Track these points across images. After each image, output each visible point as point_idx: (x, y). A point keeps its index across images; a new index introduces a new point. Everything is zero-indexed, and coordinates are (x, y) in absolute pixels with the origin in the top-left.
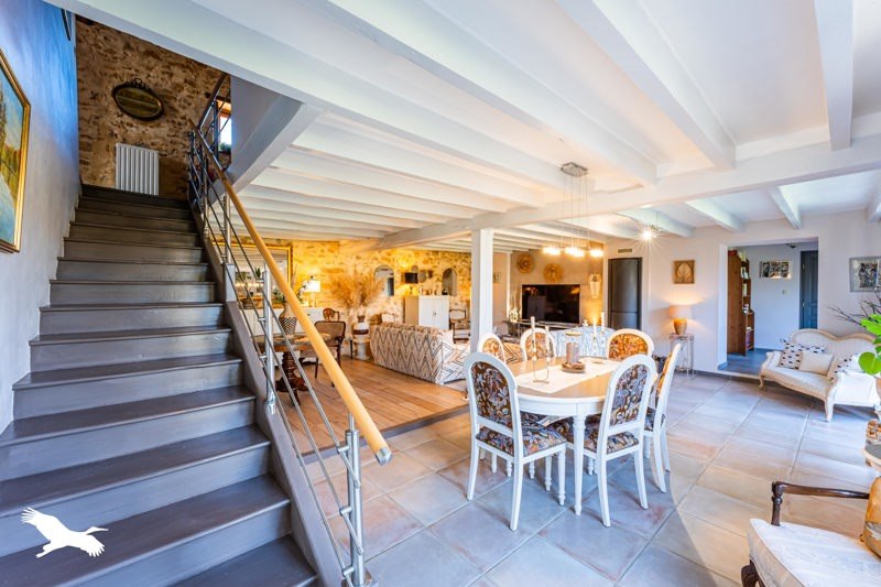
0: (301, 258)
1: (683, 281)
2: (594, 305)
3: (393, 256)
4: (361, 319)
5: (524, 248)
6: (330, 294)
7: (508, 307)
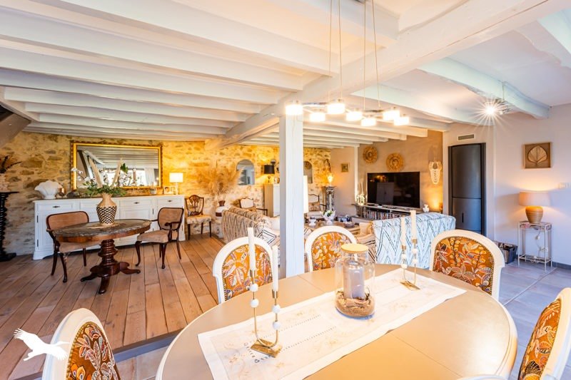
0: (170, 155)
1: (536, 165)
2: (435, 191)
3: (253, 152)
4: (222, 203)
5: (369, 141)
6: (197, 183)
7: (356, 192)
